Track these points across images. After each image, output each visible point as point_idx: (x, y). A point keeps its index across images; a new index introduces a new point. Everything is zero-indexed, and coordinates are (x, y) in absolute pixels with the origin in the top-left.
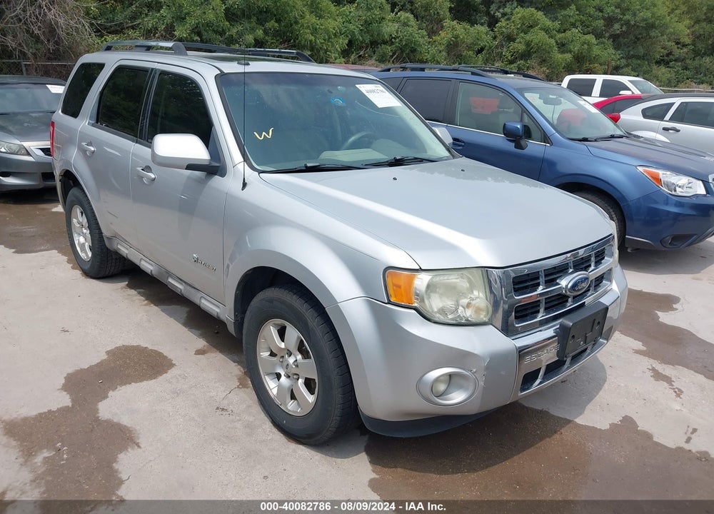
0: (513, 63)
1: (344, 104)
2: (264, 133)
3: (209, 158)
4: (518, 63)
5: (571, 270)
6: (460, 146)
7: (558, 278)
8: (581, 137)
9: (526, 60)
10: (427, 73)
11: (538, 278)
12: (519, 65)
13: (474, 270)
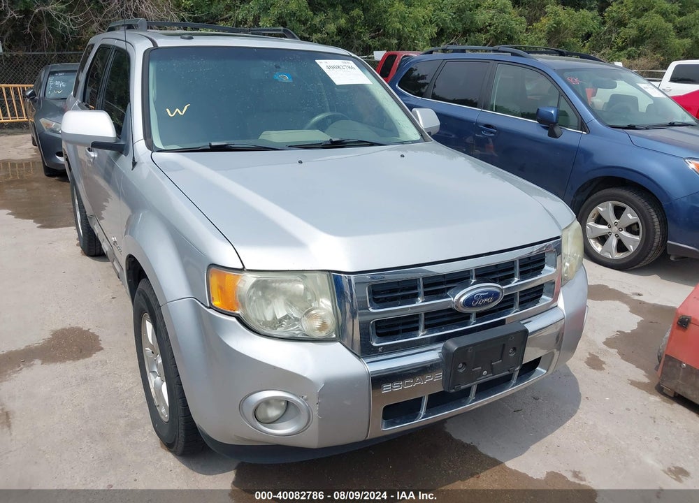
0: (621, 51)
1: (291, 81)
2: (177, 110)
3: (115, 136)
4: (629, 49)
5: (473, 281)
6: (492, 133)
7: (448, 289)
8: (626, 125)
9: (637, 48)
10: (469, 55)
11: (416, 288)
12: (629, 51)
13: (317, 274)
